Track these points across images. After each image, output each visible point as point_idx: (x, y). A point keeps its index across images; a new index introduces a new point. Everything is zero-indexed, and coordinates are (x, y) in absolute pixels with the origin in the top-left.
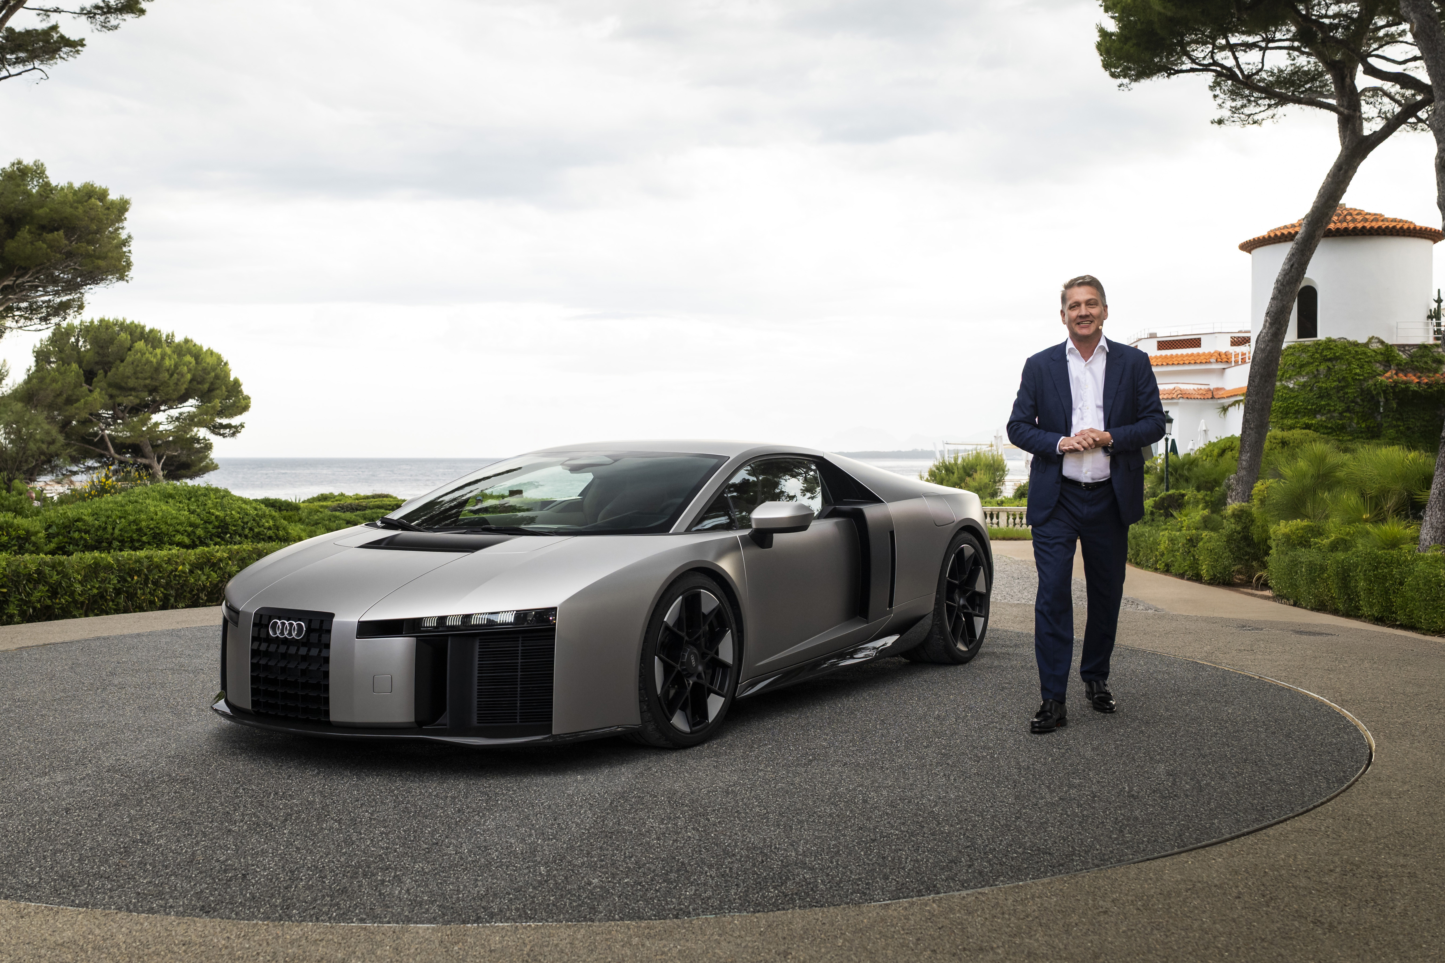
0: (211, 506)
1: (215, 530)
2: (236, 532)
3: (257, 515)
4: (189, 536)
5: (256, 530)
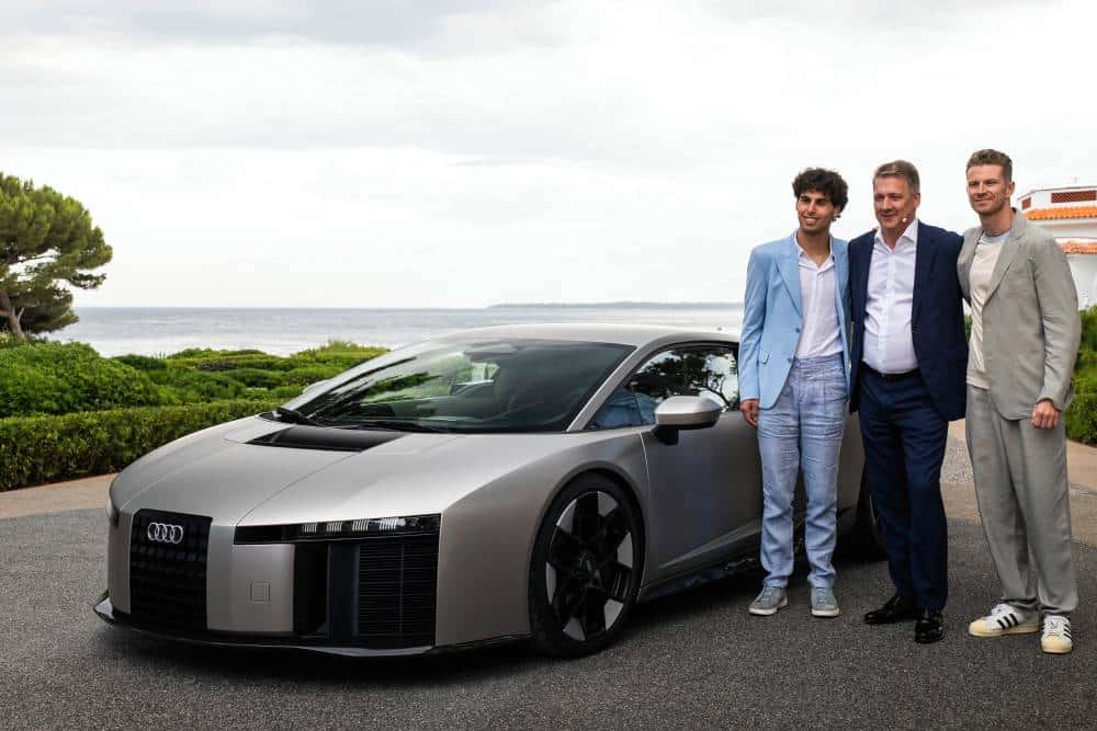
2: (105, 397)
4: (57, 401)
5: (127, 394)
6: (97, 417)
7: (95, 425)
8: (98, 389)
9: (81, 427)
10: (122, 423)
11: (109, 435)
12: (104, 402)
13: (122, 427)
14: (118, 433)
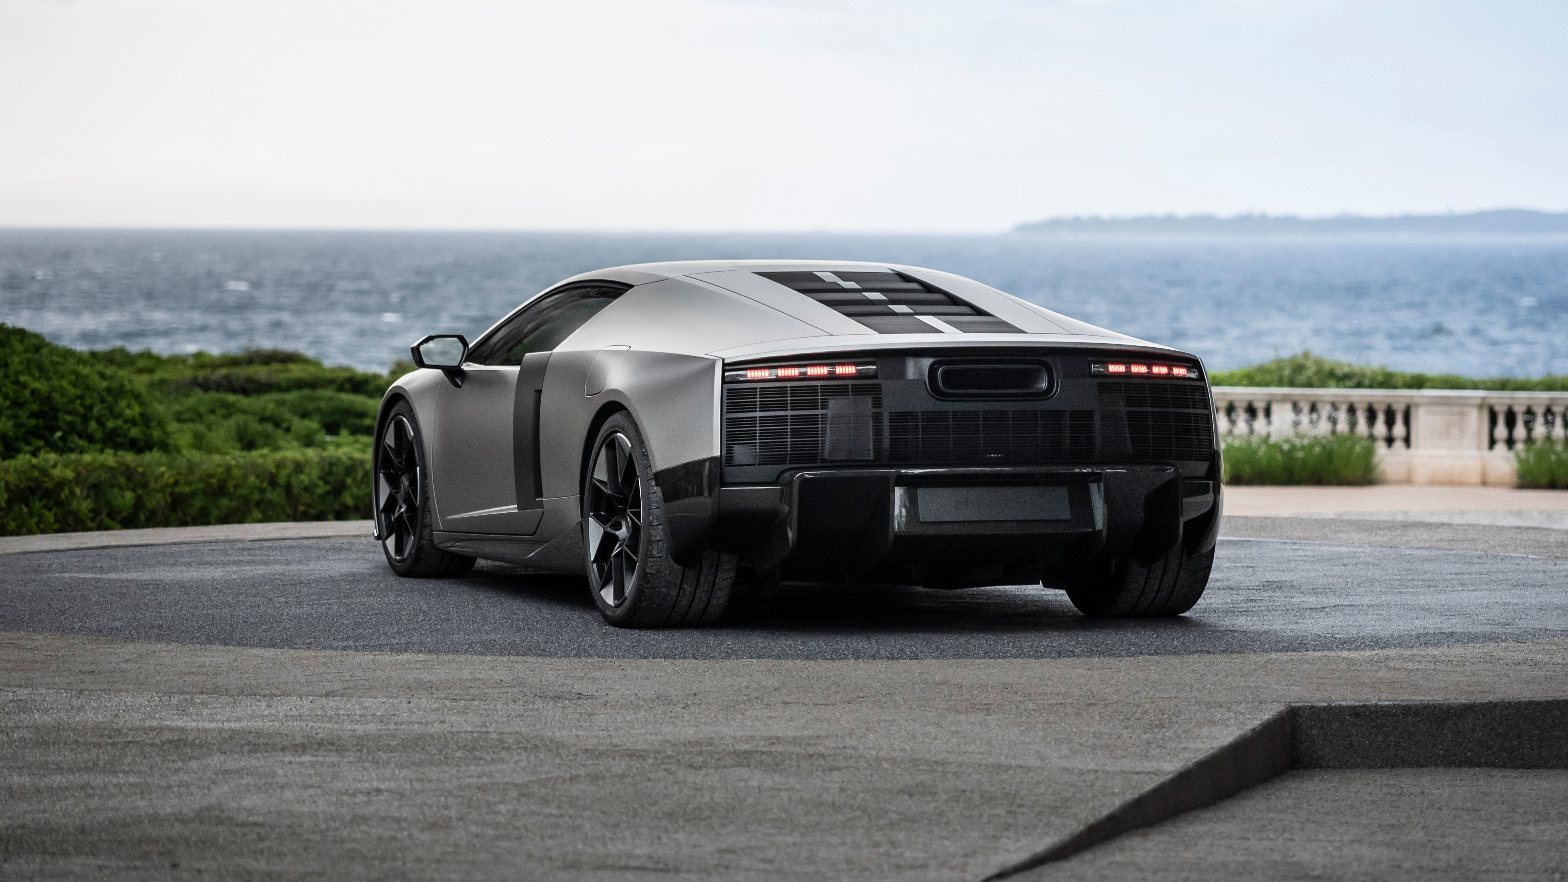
2: (71, 426)
3: (108, 390)
5: (110, 424)
6: (72, 467)
7: (70, 481)
8: (59, 410)
9: (45, 485)
10: (115, 482)
11: (92, 506)
12: (70, 438)
13: (116, 490)
14: (108, 503)
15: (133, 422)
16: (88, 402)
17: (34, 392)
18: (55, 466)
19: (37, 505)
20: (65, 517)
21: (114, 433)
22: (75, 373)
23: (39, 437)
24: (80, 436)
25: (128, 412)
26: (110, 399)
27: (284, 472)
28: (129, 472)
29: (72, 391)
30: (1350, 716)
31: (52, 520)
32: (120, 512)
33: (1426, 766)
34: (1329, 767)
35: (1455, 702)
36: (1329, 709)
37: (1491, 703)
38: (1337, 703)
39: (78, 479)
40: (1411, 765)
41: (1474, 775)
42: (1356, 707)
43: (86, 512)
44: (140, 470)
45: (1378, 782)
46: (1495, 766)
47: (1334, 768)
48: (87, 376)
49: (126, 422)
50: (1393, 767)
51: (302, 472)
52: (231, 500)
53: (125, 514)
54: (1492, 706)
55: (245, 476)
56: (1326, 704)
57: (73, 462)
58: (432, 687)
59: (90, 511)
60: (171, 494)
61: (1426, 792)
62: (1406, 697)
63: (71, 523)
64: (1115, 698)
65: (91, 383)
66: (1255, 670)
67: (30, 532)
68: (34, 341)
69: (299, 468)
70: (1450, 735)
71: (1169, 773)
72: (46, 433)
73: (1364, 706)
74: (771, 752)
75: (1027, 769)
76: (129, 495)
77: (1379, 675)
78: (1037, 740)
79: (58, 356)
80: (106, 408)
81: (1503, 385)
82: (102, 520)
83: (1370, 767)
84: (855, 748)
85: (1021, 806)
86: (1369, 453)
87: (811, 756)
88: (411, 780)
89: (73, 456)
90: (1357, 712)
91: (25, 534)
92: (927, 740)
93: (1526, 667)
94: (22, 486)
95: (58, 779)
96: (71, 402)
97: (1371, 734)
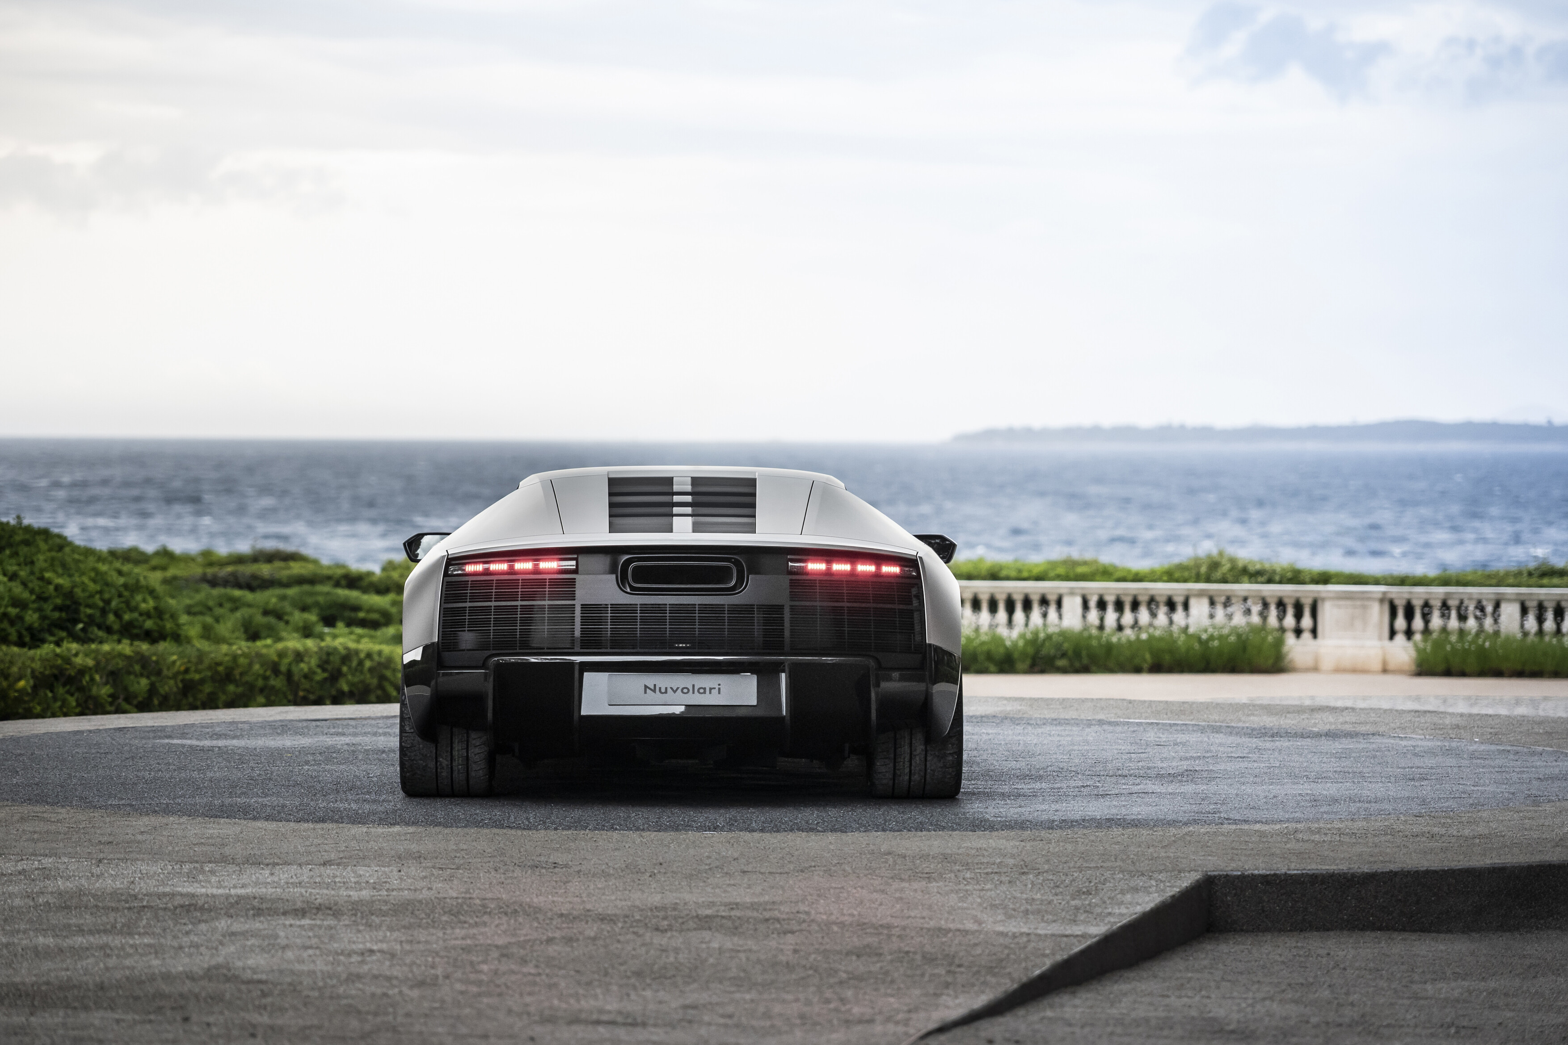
0: (44, 565)
1: (56, 615)
3: (125, 586)
5: (127, 617)
6: (93, 655)
7: (90, 669)
8: (80, 604)
9: (67, 673)
10: (131, 669)
11: (111, 691)
12: (90, 629)
13: (132, 677)
14: (126, 689)
15: (148, 615)
16: (107, 596)
17: (57, 588)
18: (76, 655)
19: (61, 691)
20: (86, 702)
21: (130, 625)
22: (95, 569)
23: (62, 628)
24: (100, 627)
25: (143, 606)
26: (126, 594)
27: (286, 661)
28: (143, 660)
29: (92, 587)
30: (1262, 883)
31: (74, 704)
32: (136, 697)
33: (1332, 930)
34: (1242, 930)
35: (1359, 871)
36: (1243, 878)
37: (1391, 871)
38: (1250, 872)
39: (97, 668)
40: (1318, 929)
41: (1376, 938)
42: (1267, 875)
43: (105, 697)
44: (154, 658)
45: (1287, 945)
46: (1396, 930)
47: (1247, 931)
48: (106, 573)
49: (141, 614)
50: (1301, 931)
51: (302, 661)
52: (237, 686)
53: (140, 699)
54: (1393, 874)
55: (250, 665)
56: (1239, 873)
57: (93, 651)
58: (420, 857)
59: (110, 696)
60: (182, 681)
61: (1332, 953)
62: (1314, 866)
63: (91, 707)
64: (1046, 867)
65: (109, 579)
66: (1174, 841)
67: (54, 715)
68: (58, 541)
69: (299, 656)
70: (1354, 902)
71: (1095, 936)
72: (69, 625)
73: (1275, 875)
74: (730, 917)
75: (966, 932)
76: (144, 682)
77: (1288, 846)
78: (975, 906)
79: (79, 554)
80: (123, 602)
81: (1402, 581)
82: (119, 704)
83: (1280, 930)
84: (807, 913)
85: (960, 966)
86: (1279, 643)
87: (767, 920)
88: (401, 942)
89: (93, 646)
90: (1270, 880)
91: (50, 717)
92: (873, 905)
93: (1424, 839)
94: (47, 672)
95: (79, 940)
96: (91, 596)
97: (1281, 900)
